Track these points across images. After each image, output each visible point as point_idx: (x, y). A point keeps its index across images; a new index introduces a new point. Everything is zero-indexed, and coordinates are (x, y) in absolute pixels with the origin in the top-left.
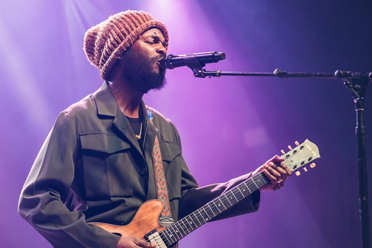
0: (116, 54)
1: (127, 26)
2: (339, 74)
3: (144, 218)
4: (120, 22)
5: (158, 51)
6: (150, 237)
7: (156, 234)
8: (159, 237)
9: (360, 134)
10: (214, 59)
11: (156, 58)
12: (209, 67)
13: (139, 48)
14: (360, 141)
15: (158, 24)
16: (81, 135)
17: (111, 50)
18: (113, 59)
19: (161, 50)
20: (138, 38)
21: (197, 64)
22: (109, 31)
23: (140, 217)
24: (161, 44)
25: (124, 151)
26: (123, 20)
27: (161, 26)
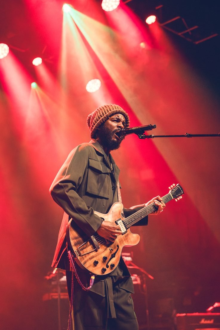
0: (96, 127)
1: (104, 112)
3: (115, 211)
4: (101, 110)
5: (118, 127)
6: (118, 222)
7: (121, 221)
8: (122, 223)
11: (116, 130)
13: (108, 124)
15: (121, 111)
16: (90, 159)
19: (120, 125)
20: (108, 119)
22: (95, 114)
24: (121, 122)
25: (107, 174)
26: (103, 109)
27: (123, 112)
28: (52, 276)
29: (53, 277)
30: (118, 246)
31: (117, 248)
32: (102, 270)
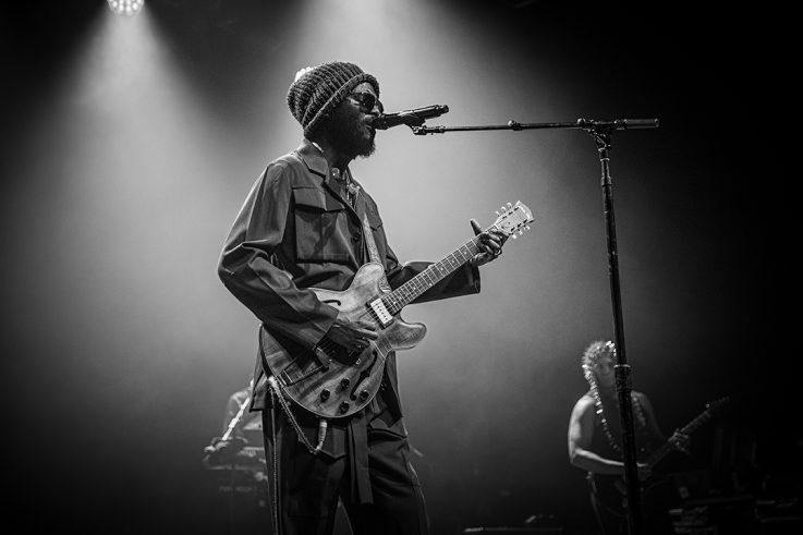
2: (582, 122)
3: (364, 282)
6: (372, 304)
7: (379, 300)
8: (382, 304)
9: (606, 185)
10: (437, 112)
12: (429, 123)
14: (607, 192)
16: (294, 188)
17: (318, 107)
18: (321, 117)
21: (416, 120)
23: (360, 282)
28: (220, 445)
29: (222, 448)
30: (375, 353)
31: (373, 356)
32: (340, 407)
